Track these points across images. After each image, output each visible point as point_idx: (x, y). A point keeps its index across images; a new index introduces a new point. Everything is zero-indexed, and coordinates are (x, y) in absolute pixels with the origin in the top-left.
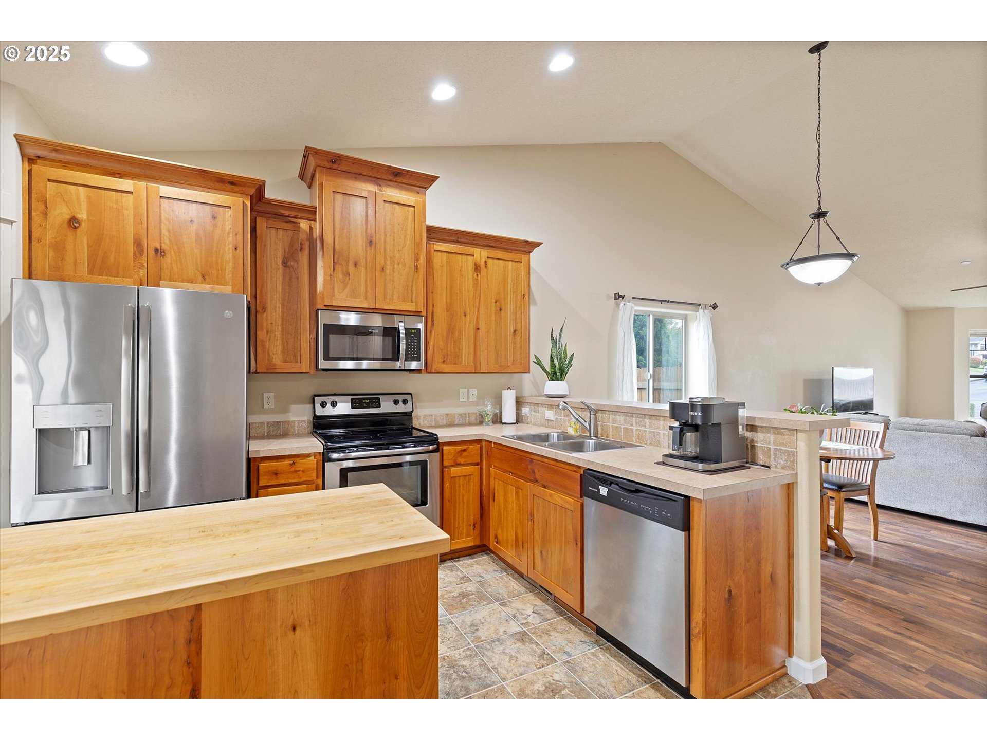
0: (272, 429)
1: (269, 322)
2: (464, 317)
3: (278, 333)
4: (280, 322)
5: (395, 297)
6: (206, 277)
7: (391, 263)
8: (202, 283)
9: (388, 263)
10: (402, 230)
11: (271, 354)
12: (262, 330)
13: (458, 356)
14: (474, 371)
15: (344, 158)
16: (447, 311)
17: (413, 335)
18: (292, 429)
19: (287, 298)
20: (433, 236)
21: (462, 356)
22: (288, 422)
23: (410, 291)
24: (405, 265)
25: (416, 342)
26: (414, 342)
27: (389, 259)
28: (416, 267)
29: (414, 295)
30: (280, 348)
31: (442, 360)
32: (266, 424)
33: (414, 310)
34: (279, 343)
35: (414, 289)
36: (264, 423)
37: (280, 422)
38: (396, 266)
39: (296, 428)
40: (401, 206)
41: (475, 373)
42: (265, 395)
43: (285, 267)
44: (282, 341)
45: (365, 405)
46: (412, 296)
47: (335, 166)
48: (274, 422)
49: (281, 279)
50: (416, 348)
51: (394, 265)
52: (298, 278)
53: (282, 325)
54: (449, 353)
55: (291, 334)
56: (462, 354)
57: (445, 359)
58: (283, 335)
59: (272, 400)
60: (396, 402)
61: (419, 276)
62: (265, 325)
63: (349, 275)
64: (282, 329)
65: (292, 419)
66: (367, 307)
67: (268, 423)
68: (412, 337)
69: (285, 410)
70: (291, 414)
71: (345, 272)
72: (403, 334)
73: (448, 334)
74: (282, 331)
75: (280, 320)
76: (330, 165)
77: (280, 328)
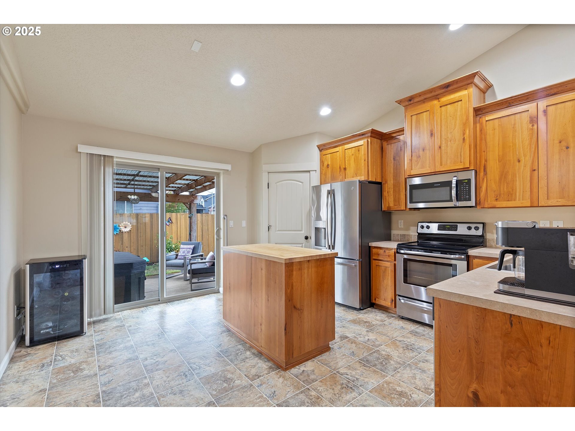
0: (402, 238)
1: (388, 188)
2: (517, 163)
3: (392, 192)
4: (392, 187)
5: (448, 162)
6: (357, 175)
7: (445, 142)
8: (356, 177)
9: (443, 143)
10: (453, 119)
11: (389, 202)
12: (385, 192)
13: (512, 194)
14: (530, 206)
15: (417, 95)
16: (499, 162)
17: (465, 184)
18: (411, 239)
19: (395, 175)
20: (479, 113)
21: (516, 194)
22: (409, 235)
23: (459, 156)
24: (455, 140)
25: (467, 188)
26: (466, 188)
27: (444, 140)
28: (464, 139)
29: (462, 158)
30: (393, 199)
31: (495, 199)
32: (399, 235)
33: (463, 168)
34: (392, 197)
35: (462, 153)
36: (399, 234)
37: (405, 235)
38: (449, 143)
39: (413, 239)
40: (452, 105)
41: (531, 207)
42: (399, 221)
43: (394, 161)
44: (394, 195)
45: (447, 229)
46: (461, 158)
47: (412, 102)
48: (403, 234)
49: (393, 167)
50: (467, 192)
51: (447, 143)
52: (400, 164)
53: (393, 188)
54: (502, 192)
55: (397, 192)
56: (516, 192)
57: (498, 198)
58: (394, 192)
59: (402, 224)
60: (469, 228)
61: (465, 144)
62: (386, 189)
63: (420, 157)
64: (394, 190)
65: (411, 234)
66: (430, 172)
67: (400, 235)
68: (465, 185)
69: (408, 229)
70: (411, 231)
71: (418, 156)
72: (454, 184)
73: (500, 179)
74: (394, 191)
75: (393, 186)
76: (410, 103)
77: (392, 189)
